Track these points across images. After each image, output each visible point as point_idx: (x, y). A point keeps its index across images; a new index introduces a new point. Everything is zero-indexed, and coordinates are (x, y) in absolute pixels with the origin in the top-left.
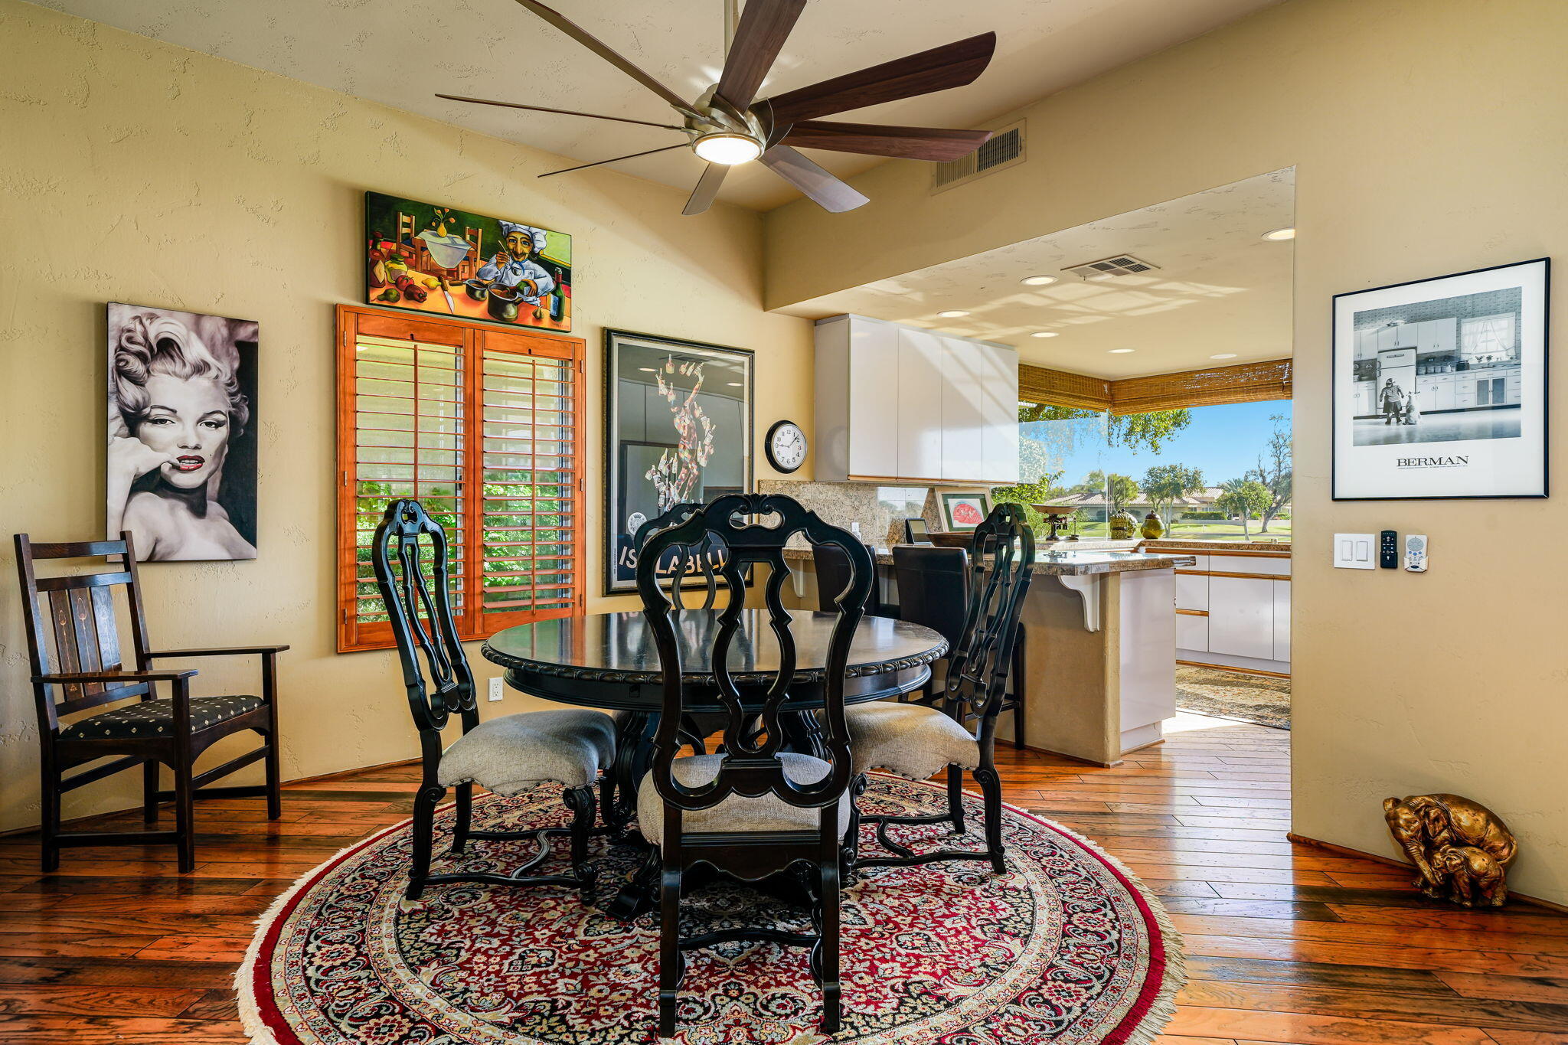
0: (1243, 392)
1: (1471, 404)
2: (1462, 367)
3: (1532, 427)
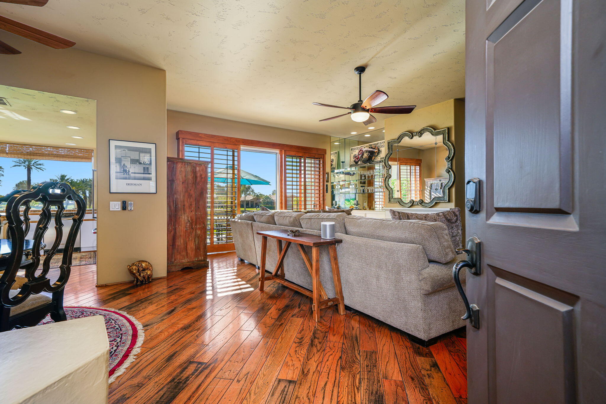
1: (142, 172)
2: (140, 163)
3: (154, 179)
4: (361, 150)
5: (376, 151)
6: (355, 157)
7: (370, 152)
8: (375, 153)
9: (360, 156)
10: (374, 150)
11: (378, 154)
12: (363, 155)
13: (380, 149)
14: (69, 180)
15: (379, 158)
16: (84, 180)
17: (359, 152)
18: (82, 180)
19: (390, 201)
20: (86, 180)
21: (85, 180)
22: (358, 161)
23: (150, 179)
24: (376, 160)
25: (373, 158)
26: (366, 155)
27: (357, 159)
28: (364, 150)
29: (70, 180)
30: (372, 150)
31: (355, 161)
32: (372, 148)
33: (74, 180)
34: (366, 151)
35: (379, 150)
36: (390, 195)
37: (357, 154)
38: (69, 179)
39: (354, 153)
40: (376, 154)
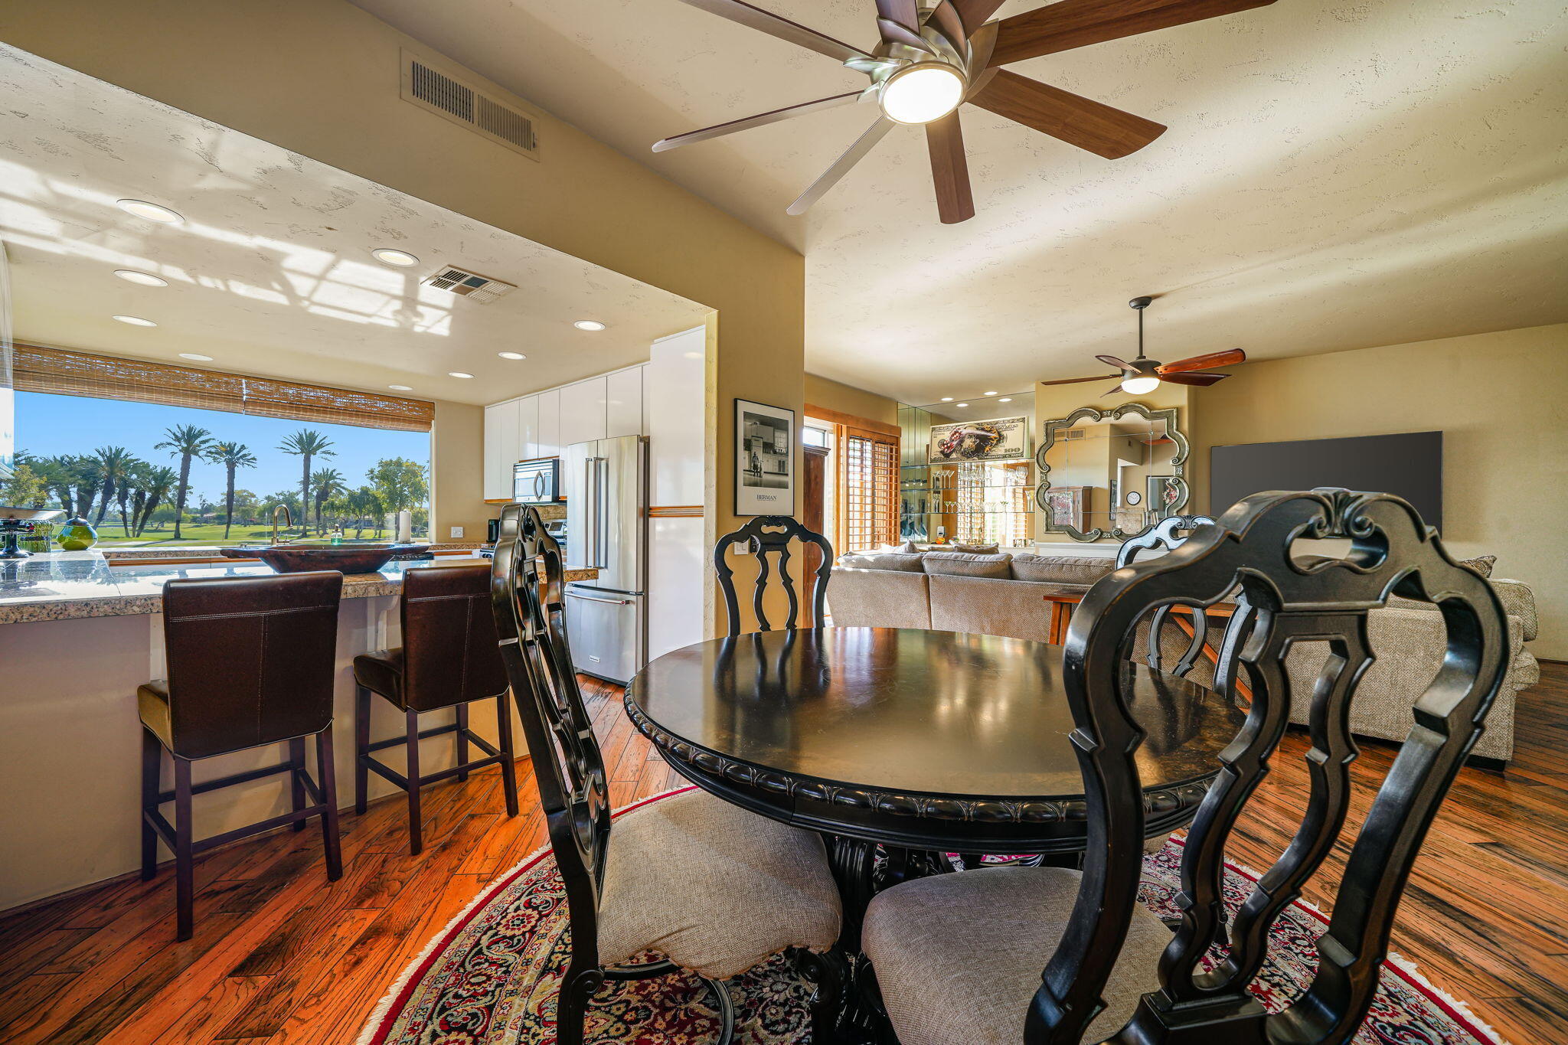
0: (196, 396)
1: (777, 471)
2: (775, 452)
3: (791, 485)
4: (956, 433)
5: (993, 435)
6: (944, 445)
7: (978, 437)
8: (992, 439)
9: (955, 443)
10: (989, 434)
11: (999, 441)
12: (962, 441)
13: (1004, 433)
14: (20, 459)
15: (1003, 449)
16: (62, 459)
17: (953, 435)
18: (59, 458)
19: (1047, 530)
20: (70, 458)
21: (66, 459)
22: (951, 453)
23: (784, 486)
24: (993, 453)
25: (987, 449)
26: (968, 443)
27: (948, 448)
28: (964, 432)
29: (23, 457)
30: (983, 433)
31: (942, 452)
32: (983, 429)
33: (34, 459)
34: (970, 436)
35: (1000, 435)
36: (1049, 520)
37: (948, 439)
38: (23, 455)
39: (940, 437)
40: (995, 442)
